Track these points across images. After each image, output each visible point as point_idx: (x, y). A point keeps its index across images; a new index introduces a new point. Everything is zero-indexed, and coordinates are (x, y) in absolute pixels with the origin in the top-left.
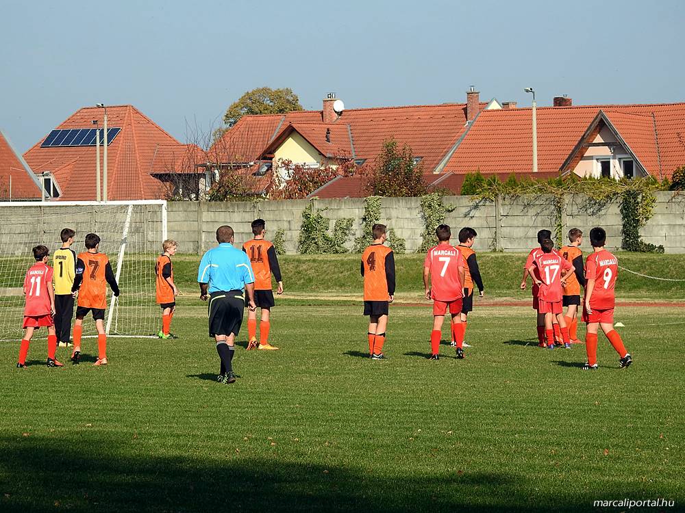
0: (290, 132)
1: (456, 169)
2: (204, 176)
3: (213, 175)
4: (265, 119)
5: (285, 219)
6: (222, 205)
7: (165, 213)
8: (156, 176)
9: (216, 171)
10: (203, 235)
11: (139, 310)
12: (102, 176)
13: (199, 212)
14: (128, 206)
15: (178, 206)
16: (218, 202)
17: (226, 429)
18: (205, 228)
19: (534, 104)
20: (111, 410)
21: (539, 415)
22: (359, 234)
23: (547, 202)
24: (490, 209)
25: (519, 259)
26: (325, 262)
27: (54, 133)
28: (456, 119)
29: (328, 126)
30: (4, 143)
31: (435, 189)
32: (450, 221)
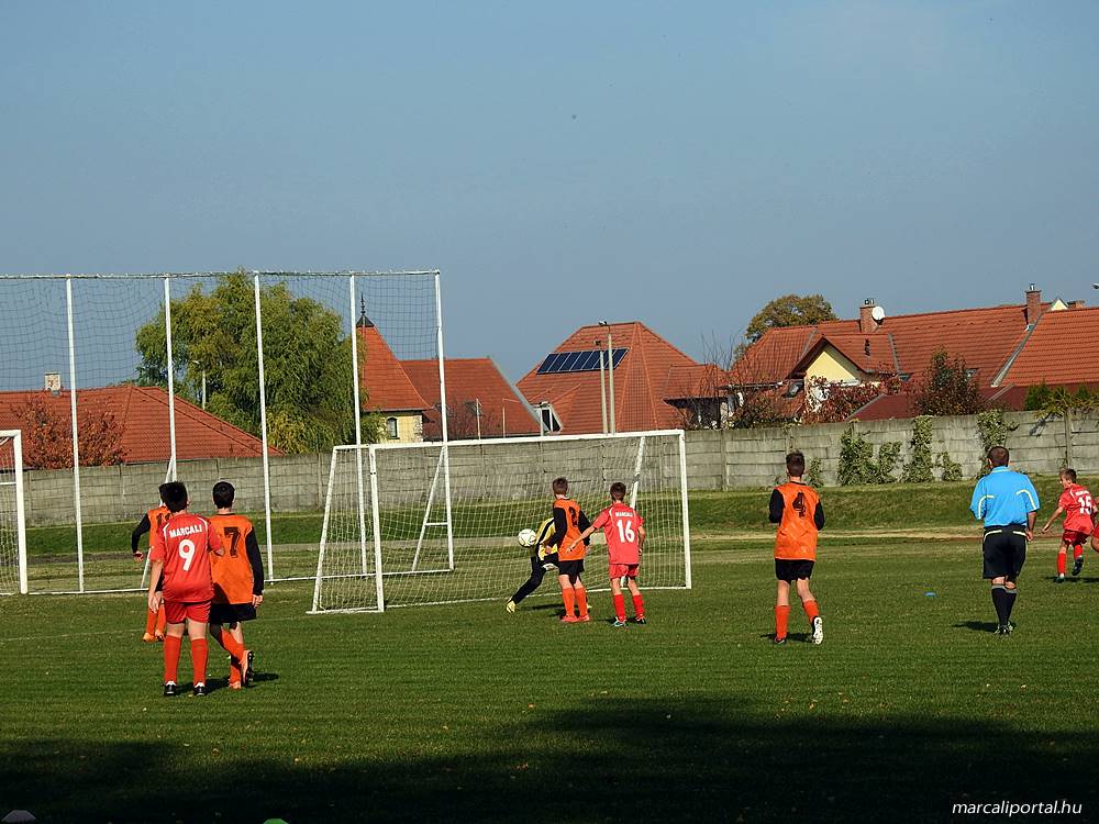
0: (823, 345)
1: (1017, 380)
2: (726, 400)
3: (737, 399)
4: (794, 331)
5: (821, 446)
6: (748, 433)
7: (682, 444)
8: (671, 402)
9: (740, 394)
10: (728, 469)
11: (657, 557)
12: (608, 405)
13: (722, 442)
14: (639, 438)
15: (697, 435)
16: (744, 429)
18: (729, 459)
20: (629, 674)
22: (908, 460)
24: (1058, 425)
26: (869, 494)
27: (551, 357)
28: (1015, 323)
29: (867, 337)
30: (495, 371)
31: (994, 405)
32: (1012, 441)
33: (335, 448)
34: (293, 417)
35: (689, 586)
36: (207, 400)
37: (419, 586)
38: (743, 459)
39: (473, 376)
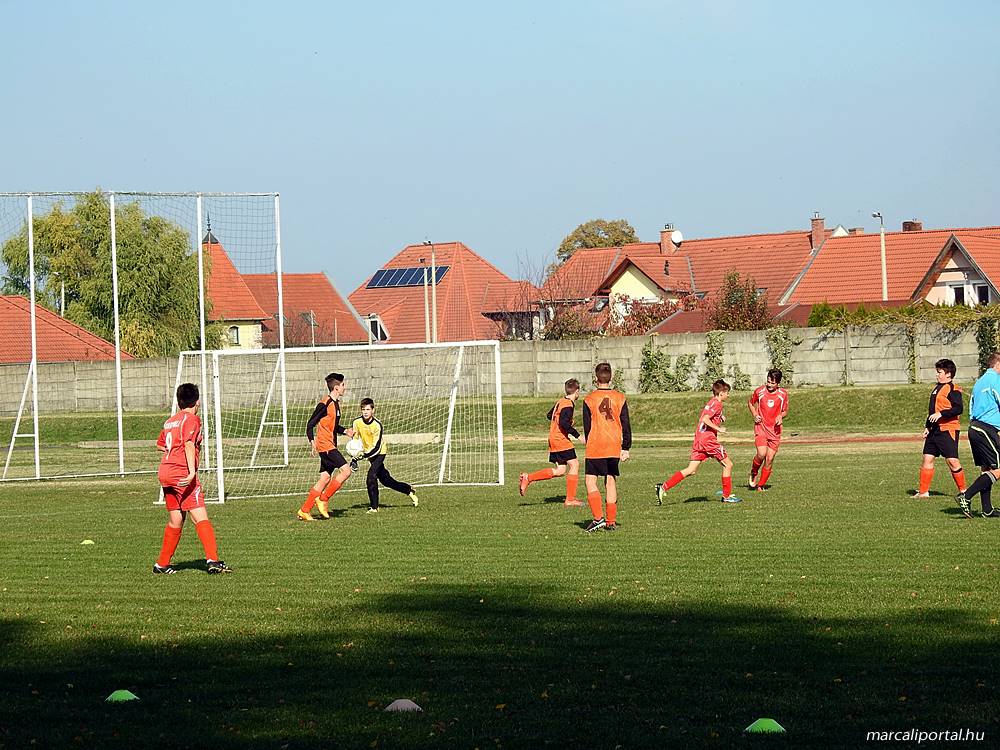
0: (626, 265)
1: (802, 300)
2: (538, 314)
3: (548, 313)
4: (600, 253)
5: (624, 357)
6: (558, 344)
7: (497, 353)
8: (487, 315)
9: (550, 309)
10: (539, 376)
11: (473, 456)
12: (431, 317)
13: (533, 352)
14: (459, 347)
16: (554, 341)
18: (540, 368)
19: (883, 230)
20: (447, 562)
22: (702, 371)
23: (899, 332)
24: (839, 341)
25: (870, 393)
26: (667, 401)
27: (380, 273)
28: (801, 247)
29: (667, 259)
30: (329, 285)
31: (781, 322)
32: (797, 354)
33: (182, 353)
34: (144, 324)
35: (502, 483)
36: (66, 309)
37: (257, 480)
38: (553, 368)
39: (309, 289)
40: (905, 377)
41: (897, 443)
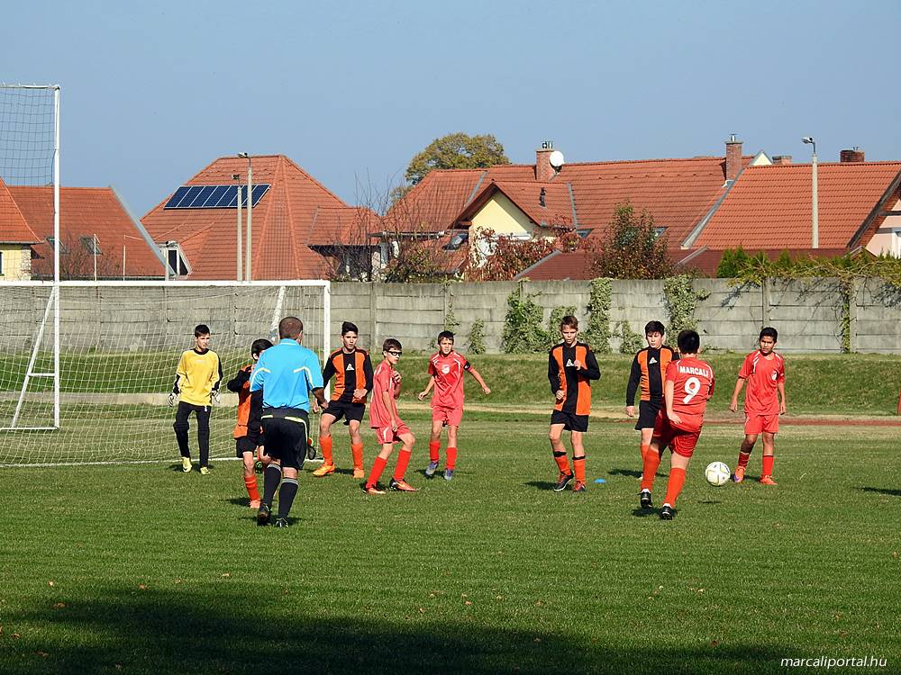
0: (492, 192)
1: (711, 243)
2: (378, 249)
3: (391, 249)
4: (459, 175)
5: (485, 307)
6: (402, 288)
7: (327, 297)
8: (315, 248)
9: (395, 243)
10: (378, 328)
12: (244, 248)
13: (371, 297)
14: (278, 287)
15: (344, 287)
16: (397, 284)
17: (407, 583)
18: (379, 317)
19: (815, 159)
20: (255, 556)
21: (818, 569)
22: (583, 328)
23: (831, 288)
24: (755, 296)
25: (792, 363)
26: (537, 364)
27: (182, 191)
28: (711, 178)
29: (543, 185)
30: (116, 203)
31: (684, 270)
32: (702, 312)
37: (19, 445)
38: (395, 317)
39: (92, 207)
40: (836, 345)
41: (824, 427)
